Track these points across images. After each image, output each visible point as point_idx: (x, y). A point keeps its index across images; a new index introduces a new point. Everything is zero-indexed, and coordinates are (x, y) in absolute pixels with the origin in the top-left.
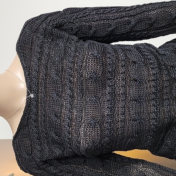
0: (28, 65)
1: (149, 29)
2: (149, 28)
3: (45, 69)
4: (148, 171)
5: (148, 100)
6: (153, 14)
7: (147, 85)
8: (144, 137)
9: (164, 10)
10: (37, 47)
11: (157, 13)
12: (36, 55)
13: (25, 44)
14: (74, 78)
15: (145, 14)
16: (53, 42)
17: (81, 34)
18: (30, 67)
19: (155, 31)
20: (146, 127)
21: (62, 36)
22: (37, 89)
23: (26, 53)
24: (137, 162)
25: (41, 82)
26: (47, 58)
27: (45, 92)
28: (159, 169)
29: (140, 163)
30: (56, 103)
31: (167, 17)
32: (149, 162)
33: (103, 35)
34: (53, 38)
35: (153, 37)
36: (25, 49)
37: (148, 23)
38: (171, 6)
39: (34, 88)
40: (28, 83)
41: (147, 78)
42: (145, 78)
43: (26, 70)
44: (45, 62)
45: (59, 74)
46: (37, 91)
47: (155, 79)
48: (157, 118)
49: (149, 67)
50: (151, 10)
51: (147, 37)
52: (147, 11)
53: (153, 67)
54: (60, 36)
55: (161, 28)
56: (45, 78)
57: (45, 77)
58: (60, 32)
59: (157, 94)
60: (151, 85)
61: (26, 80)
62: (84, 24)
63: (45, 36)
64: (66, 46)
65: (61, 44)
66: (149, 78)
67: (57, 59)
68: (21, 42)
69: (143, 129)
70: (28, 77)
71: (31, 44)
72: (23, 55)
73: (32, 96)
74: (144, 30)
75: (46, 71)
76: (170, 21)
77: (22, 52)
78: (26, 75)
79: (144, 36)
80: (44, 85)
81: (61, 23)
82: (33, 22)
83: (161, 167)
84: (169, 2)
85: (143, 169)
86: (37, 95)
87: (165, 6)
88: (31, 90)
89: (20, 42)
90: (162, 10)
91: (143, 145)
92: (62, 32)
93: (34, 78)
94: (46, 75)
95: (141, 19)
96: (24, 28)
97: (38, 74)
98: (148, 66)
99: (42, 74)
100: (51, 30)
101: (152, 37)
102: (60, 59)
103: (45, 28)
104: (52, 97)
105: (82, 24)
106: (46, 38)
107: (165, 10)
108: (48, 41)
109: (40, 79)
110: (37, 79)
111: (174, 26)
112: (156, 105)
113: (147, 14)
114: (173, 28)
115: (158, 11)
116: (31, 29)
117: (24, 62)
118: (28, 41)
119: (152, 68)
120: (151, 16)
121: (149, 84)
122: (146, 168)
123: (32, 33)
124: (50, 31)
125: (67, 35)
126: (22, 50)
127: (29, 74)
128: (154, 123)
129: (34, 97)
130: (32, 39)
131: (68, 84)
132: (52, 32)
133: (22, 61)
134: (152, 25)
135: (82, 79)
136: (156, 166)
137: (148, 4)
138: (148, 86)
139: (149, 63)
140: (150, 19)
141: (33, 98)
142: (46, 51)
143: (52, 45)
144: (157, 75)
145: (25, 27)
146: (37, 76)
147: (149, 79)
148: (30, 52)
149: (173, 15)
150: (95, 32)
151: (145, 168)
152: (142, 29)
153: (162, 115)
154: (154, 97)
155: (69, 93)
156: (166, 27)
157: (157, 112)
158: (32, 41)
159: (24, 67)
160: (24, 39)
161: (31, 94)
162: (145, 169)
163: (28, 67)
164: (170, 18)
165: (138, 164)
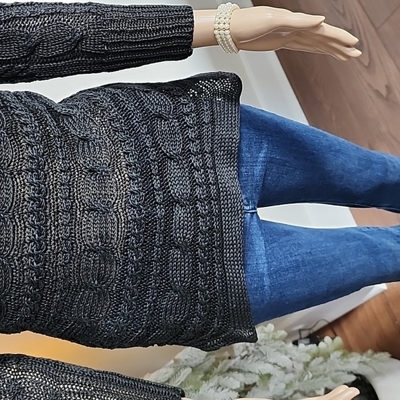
1: (29, 60)
2: (27, 56)
4: (30, 377)
5: (19, 215)
6: (34, 26)
7: (16, 180)
8: (11, 301)
9: (56, 20)
11: (41, 24)
15: (17, 25)
19: (41, 64)
20: (13, 276)
24: (5, 360)
28: (53, 371)
29: (11, 362)
31: (64, 37)
32: (34, 358)
35: (40, 79)
37: (25, 45)
38: (72, 13)
41: (15, 164)
42: (9, 166)
47: (34, 167)
48: (39, 254)
49: (22, 141)
50: (30, 16)
51: (25, 77)
52: (20, 18)
53: (31, 142)
55: (55, 58)
59: (39, 201)
60: (26, 180)
66: (21, 165)
69: (6, 279)
74: (17, 61)
76: (71, 45)
79: (18, 73)
83: (58, 365)
84: (70, 4)
85: (17, 376)
87: (60, 12)
90: (53, 21)
91: (11, 320)
95: (8, 36)
98: (18, 138)
101: (37, 77)
107: (60, 20)
111: (82, 58)
112: (38, 225)
113: (21, 26)
114: (79, 61)
115: (44, 20)
119: (29, 144)
120: (29, 31)
121: (19, 178)
122: (26, 372)
128: (33, 264)
134: (35, 50)
136: (48, 364)
137: (23, 4)
138: (17, 184)
139: (21, 131)
140: (28, 36)
144: (38, 160)
147: (19, 167)
149: (76, 32)
151: (22, 372)
152: (11, 57)
153: (51, 246)
154: (33, 208)
156: (65, 57)
157: (39, 241)
162: (22, 374)
164: (71, 39)
165: (7, 365)
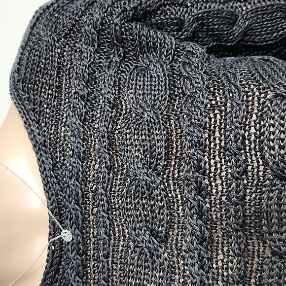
0: (50, 139)
3: (108, 149)
10: (76, 82)
12: (74, 107)
13: (37, 72)
14: (215, 180)
16: (126, 65)
17: (205, 38)
18: (57, 142)
21: (154, 44)
22: (82, 213)
23: (41, 102)
25: (97, 189)
26: (112, 113)
27: (110, 224)
30: (150, 260)
33: (267, 41)
34: (125, 53)
36: (37, 90)
39: (74, 212)
40: (52, 195)
43: (46, 153)
44: (107, 128)
45: (156, 166)
46: (83, 221)
54: (147, 44)
56: (109, 179)
57: (109, 174)
58: (149, 31)
61: (45, 185)
62: (216, 8)
63: (99, 45)
64: (174, 73)
65: (156, 70)
67: (146, 116)
68: (26, 69)
70: (52, 176)
71: (58, 73)
72: (31, 106)
73: (67, 235)
75: (109, 154)
77: (29, 98)
78: (45, 168)
80: (107, 202)
81: (150, 6)
82: (58, 7)
86: (82, 233)
88: (61, 215)
89: (23, 68)
92: (156, 33)
93: (71, 178)
94: (110, 168)
96: (33, 27)
97: (82, 166)
99: (97, 166)
100: (121, 28)
102: (157, 117)
103: (98, 23)
104: (134, 241)
105: (210, 7)
106: (104, 52)
108: (110, 62)
109: (90, 182)
110: (83, 180)
116: (56, 27)
117: (38, 128)
118: (45, 64)
123: (58, 40)
124: (116, 31)
125: (171, 40)
126: (28, 94)
127: (54, 165)
129: (73, 239)
130: (59, 58)
131: (194, 200)
132: (122, 34)
133: (30, 125)
135: (245, 182)
141: (69, 243)
142: (109, 92)
143: (123, 72)
145: (35, 24)
146: (82, 173)
148: (55, 97)
150: (245, 33)
155: (197, 228)
158: (59, 63)
159: (37, 142)
160: (34, 60)
161: (64, 231)
163: (50, 145)
